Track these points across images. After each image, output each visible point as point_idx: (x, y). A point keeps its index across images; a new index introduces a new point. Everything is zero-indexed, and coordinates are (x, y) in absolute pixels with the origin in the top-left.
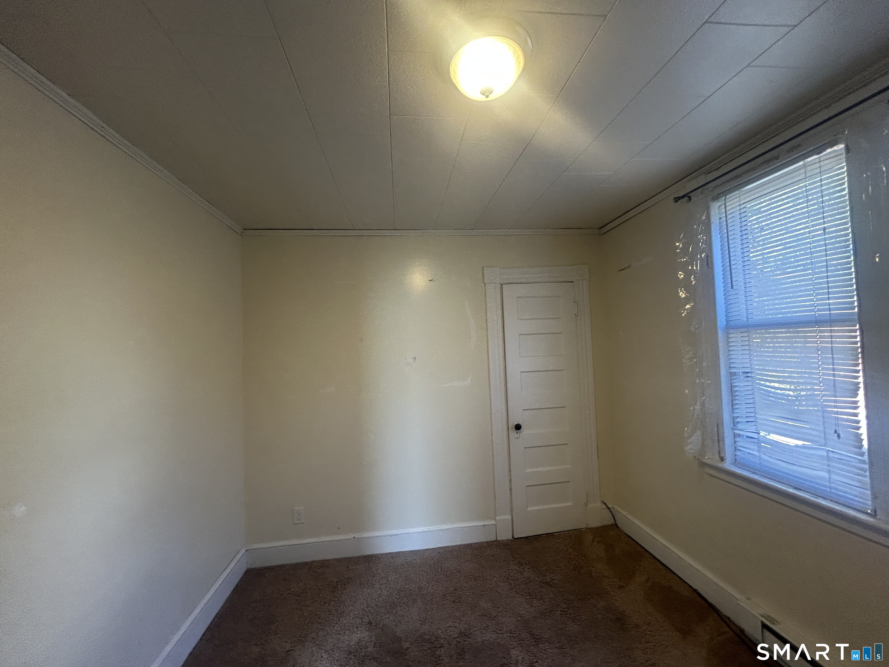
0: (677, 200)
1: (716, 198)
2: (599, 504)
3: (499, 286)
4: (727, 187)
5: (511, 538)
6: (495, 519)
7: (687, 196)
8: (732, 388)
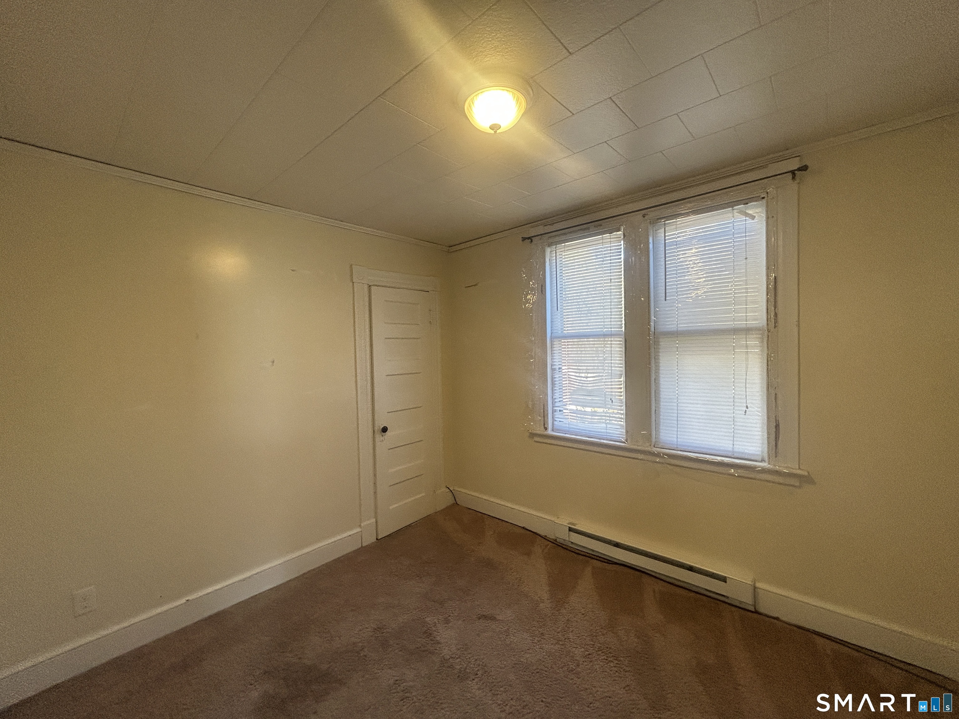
0: (524, 239)
1: (550, 245)
2: (444, 489)
3: (366, 287)
4: (557, 239)
5: (375, 540)
6: (360, 526)
7: (530, 238)
8: (553, 378)
